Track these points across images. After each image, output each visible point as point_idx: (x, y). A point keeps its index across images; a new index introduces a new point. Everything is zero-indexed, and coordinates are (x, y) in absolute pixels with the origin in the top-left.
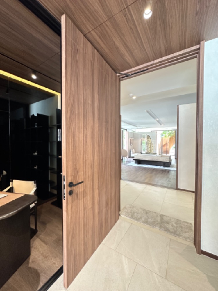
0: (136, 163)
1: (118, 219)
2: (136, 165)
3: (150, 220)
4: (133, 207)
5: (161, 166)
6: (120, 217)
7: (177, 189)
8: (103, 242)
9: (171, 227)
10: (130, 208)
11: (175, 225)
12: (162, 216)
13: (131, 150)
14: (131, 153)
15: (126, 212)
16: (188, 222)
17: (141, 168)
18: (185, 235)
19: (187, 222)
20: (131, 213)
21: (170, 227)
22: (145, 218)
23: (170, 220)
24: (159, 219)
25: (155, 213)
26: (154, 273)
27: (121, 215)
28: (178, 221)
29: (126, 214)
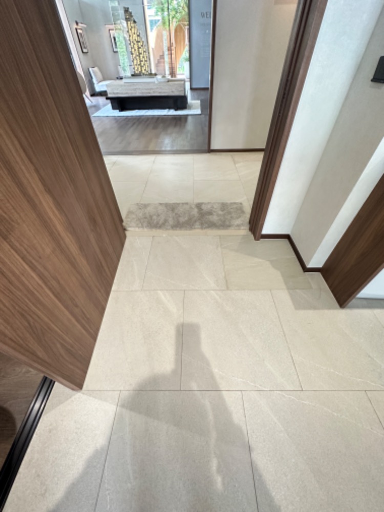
0: (114, 108)
1: (125, 237)
2: (117, 113)
3: (182, 220)
4: (146, 206)
5: (170, 108)
6: (127, 233)
7: (210, 151)
8: (114, 287)
9: (217, 219)
10: (140, 209)
11: (221, 213)
12: (199, 206)
13: (90, 69)
14: (94, 80)
15: (135, 220)
16: (237, 201)
17: (130, 119)
18: (237, 222)
19: (235, 203)
20: (145, 218)
21: (214, 218)
22: (173, 218)
23: (212, 207)
24: (195, 212)
25: (187, 204)
26: (212, 291)
27: (128, 229)
28: (224, 206)
29: (138, 224)
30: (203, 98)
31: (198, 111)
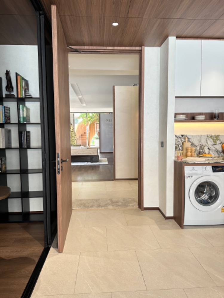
7: (115, 180)
9: (121, 204)
11: (123, 202)
12: (111, 200)
18: (132, 205)
19: (130, 198)
22: (97, 204)
23: (118, 200)
24: (109, 202)
25: (104, 199)
26: (120, 226)
28: (124, 199)
30: (109, 157)
31: (107, 163)
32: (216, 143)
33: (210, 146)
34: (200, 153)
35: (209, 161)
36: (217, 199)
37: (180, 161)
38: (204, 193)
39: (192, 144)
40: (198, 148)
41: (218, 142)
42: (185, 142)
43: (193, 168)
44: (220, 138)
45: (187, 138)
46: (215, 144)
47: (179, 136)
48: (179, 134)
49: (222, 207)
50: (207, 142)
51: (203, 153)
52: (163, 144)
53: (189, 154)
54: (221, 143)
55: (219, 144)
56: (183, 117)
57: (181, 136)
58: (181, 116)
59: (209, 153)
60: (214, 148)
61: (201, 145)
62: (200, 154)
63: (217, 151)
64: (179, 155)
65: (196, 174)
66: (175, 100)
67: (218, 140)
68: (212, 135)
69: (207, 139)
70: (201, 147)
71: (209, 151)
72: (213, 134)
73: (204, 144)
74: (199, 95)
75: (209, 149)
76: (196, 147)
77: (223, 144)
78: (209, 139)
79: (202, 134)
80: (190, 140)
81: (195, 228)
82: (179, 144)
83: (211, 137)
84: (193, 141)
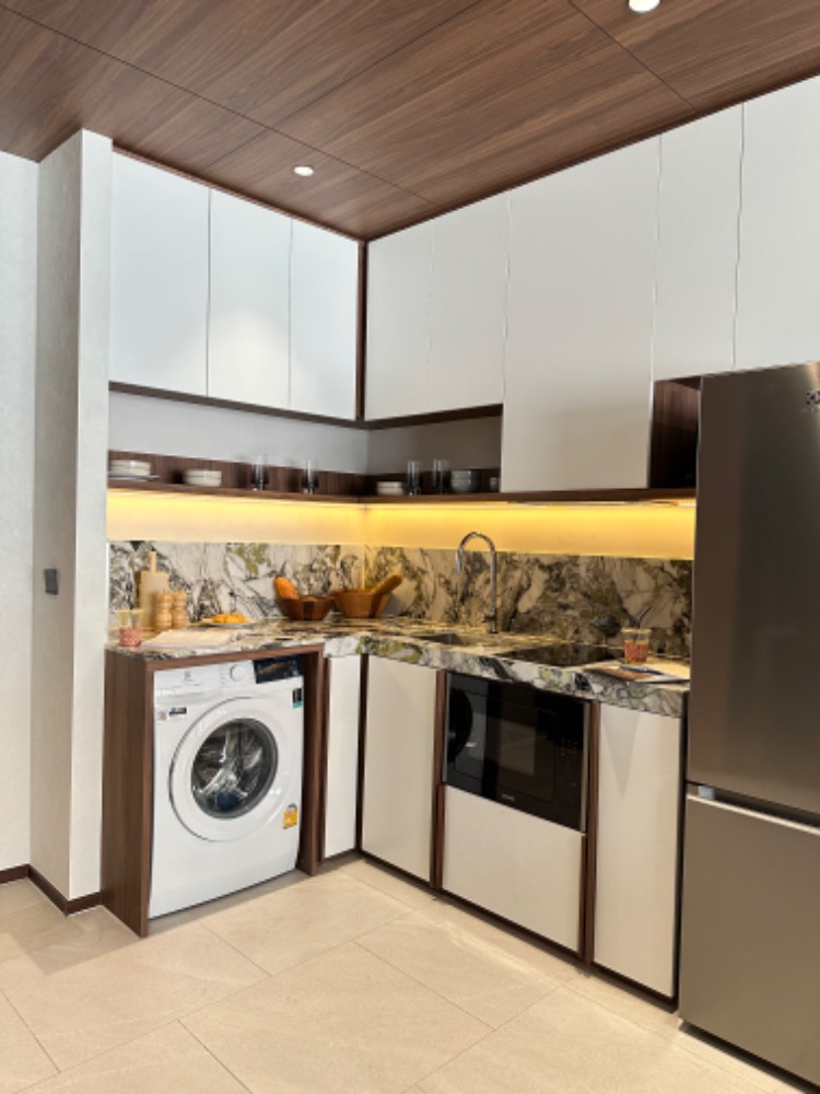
32: (256, 571)
33: (238, 585)
34: (201, 611)
35: (240, 643)
36: (268, 782)
37: (133, 649)
38: (218, 766)
39: (174, 578)
40: (196, 593)
41: (263, 569)
42: (146, 569)
43: (187, 675)
44: (269, 554)
45: (154, 553)
46: (253, 575)
47: (121, 545)
48: (123, 537)
49: (285, 810)
50: (226, 570)
51: (213, 611)
52: (54, 582)
53: (165, 617)
54: (273, 572)
55: (265, 576)
56: (140, 470)
57: (129, 547)
58: (133, 463)
59: (233, 611)
60: (251, 589)
61: (205, 581)
62: (203, 616)
63: (260, 602)
64: (129, 624)
65: (196, 698)
66: (110, 396)
67: (261, 561)
68: (242, 544)
69: (228, 559)
70: (204, 589)
71: (233, 602)
72: (247, 542)
73: (216, 578)
74: (201, 392)
75: (232, 594)
76: (188, 591)
77: (277, 577)
78: (232, 559)
79: (207, 541)
80: (166, 563)
81: (194, 919)
82: (123, 579)
83: (241, 551)
84: (176, 567)
